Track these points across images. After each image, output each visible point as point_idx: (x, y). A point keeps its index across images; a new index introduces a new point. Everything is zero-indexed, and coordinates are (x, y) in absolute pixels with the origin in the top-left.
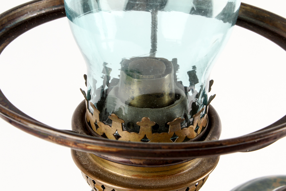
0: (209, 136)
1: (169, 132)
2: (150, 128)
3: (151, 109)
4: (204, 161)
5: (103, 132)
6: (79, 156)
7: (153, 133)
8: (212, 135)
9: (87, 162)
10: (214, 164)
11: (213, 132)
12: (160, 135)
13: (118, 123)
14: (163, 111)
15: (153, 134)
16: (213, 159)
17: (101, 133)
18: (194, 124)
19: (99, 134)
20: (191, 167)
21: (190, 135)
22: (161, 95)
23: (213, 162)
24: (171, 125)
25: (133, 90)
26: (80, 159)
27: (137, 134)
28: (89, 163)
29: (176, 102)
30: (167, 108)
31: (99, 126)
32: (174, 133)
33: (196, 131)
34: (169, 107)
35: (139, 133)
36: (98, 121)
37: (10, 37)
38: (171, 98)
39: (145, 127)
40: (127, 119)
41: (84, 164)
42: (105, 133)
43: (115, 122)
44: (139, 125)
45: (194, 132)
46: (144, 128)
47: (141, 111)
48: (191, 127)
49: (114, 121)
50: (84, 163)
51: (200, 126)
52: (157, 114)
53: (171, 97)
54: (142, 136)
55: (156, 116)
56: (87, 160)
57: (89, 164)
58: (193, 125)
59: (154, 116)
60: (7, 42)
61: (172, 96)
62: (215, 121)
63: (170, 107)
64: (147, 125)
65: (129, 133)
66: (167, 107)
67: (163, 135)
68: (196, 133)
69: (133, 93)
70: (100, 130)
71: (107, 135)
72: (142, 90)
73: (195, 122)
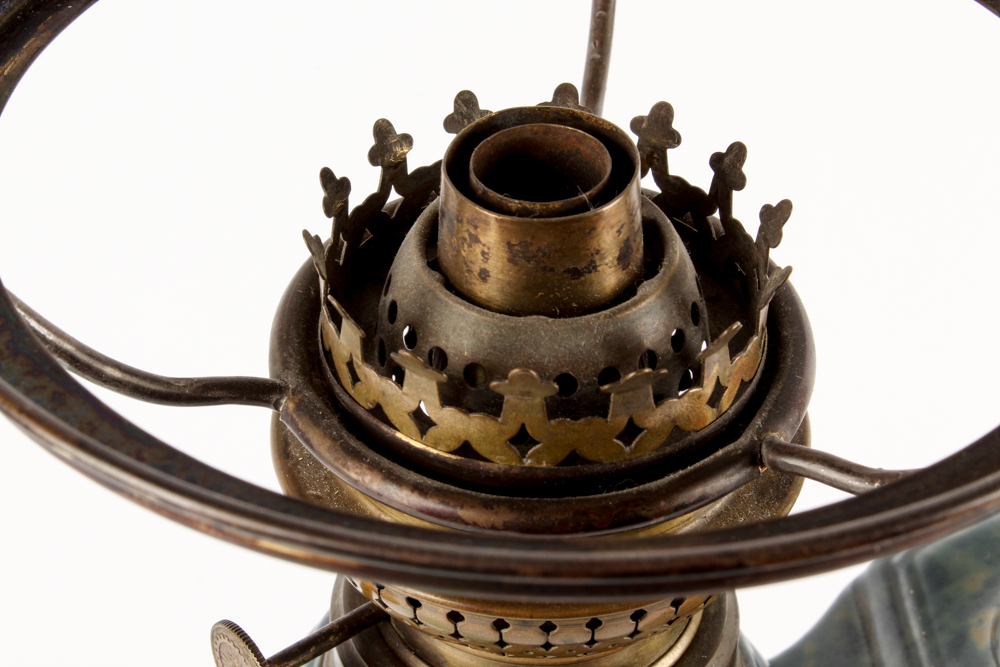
0: (758, 422)
1: (609, 416)
2: (538, 400)
3: (550, 320)
4: (746, 495)
5: (374, 401)
6: (298, 462)
7: (549, 420)
8: (769, 416)
9: (322, 487)
10: (779, 508)
11: (776, 404)
12: (576, 426)
13: (424, 379)
14: (592, 331)
15: (552, 422)
16: (778, 486)
17: (367, 401)
18: (705, 382)
19: (362, 403)
20: (694, 520)
21: (689, 420)
22: (586, 268)
23: (777, 497)
24: (618, 393)
25: (484, 245)
26: (299, 472)
27: (493, 422)
28: (332, 490)
29: (641, 291)
30: (606, 316)
31: (361, 377)
32: (631, 421)
33: (714, 401)
34: (614, 314)
35: (499, 416)
36: (358, 360)
37: (57, 10)
38: (627, 273)
39: (522, 399)
40: (461, 352)
41: (313, 495)
42: (383, 405)
43: (415, 376)
44: (500, 390)
45: (707, 408)
46: (517, 401)
47: (512, 328)
48: (693, 393)
49: (411, 371)
50: (311, 492)
51: (730, 385)
52: (571, 340)
53: (627, 266)
54: (512, 429)
55: (565, 347)
56: (326, 478)
57: (329, 494)
58: (702, 386)
59: (560, 346)
60: (44, 35)
61: (629, 264)
62: (790, 353)
63: (620, 311)
64: (528, 393)
65: (464, 417)
66: (607, 312)
67: (587, 428)
68: (714, 410)
69: (487, 259)
70: (364, 391)
71: (389, 412)
72: (517, 248)
73: (706, 374)
